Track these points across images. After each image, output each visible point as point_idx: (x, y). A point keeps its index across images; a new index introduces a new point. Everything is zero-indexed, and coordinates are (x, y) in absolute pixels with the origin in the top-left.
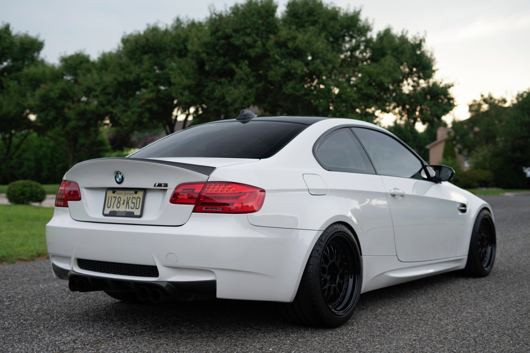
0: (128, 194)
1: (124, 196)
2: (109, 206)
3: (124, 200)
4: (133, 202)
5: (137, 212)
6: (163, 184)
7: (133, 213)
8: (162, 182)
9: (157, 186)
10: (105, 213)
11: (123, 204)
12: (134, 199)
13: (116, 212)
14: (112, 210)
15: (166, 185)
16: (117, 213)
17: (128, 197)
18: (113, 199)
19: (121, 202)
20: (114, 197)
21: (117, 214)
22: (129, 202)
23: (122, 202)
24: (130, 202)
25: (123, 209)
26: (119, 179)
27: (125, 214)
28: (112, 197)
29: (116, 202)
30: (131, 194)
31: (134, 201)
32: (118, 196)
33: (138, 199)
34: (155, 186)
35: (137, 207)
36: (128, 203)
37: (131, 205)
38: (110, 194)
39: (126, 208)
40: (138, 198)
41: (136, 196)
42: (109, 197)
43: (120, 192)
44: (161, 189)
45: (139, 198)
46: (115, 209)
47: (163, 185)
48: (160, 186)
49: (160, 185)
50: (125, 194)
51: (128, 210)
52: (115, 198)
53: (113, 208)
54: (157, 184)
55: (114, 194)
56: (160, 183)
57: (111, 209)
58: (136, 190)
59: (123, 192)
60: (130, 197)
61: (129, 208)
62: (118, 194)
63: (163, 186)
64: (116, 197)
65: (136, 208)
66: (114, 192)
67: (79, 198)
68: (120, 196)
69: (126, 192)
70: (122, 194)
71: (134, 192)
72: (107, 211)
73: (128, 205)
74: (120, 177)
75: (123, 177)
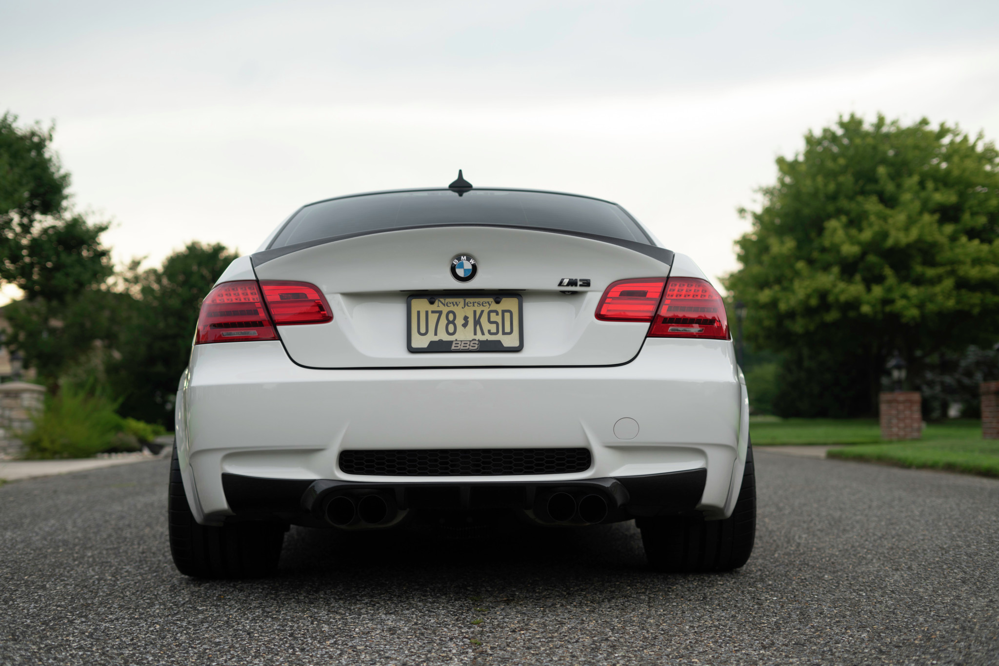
0: (476, 304)
1: (462, 310)
2: (423, 330)
3: (466, 318)
4: (492, 320)
5: (510, 341)
6: (581, 280)
7: (499, 342)
8: (578, 276)
9: (565, 284)
10: (415, 344)
11: (465, 325)
12: (493, 315)
13: (451, 342)
14: (436, 339)
15: (587, 283)
16: (454, 345)
17: (475, 312)
18: (433, 318)
19: (456, 322)
20: (433, 312)
21: (453, 348)
22: (482, 320)
23: (459, 321)
24: (484, 320)
25: (465, 335)
26: (465, 270)
27: (477, 346)
28: (427, 312)
29: (443, 322)
30: (489, 304)
31: (493, 317)
32: (445, 310)
33: (507, 315)
34: (560, 284)
35: (507, 330)
36: (477, 322)
37: (486, 326)
38: (420, 305)
39: (475, 334)
40: (504, 312)
41: (499, 308)
42: (419, 313)
43: (450, 299)
44: (564, 292)
45: (510, 312)
46: (443, 336)
47: (579, 283)
48: (572, 286)
49: (573, 283)
50: (466, 304)
51: (479, 337)
52: (437, 315)
53: (436, 334)
54: (566, 281)
55: (432, 305)
56: (574, 278)
57: (431, 337)
58: (498, 295)
59: (461, 301)
60: (482, 312)
61: (483, 334)
62: (444, 305)
63: (581, 285)
64: (440, 313)
65: (504, 333)
66: (432, 303)
67: (326, 317)
68: (452, 308)
69: (468, 300)
70: (457, 305)
71: (491, 300)
72: (419, 342)
73: (478, 327)
74: (468, 265)
75: (475, 268)
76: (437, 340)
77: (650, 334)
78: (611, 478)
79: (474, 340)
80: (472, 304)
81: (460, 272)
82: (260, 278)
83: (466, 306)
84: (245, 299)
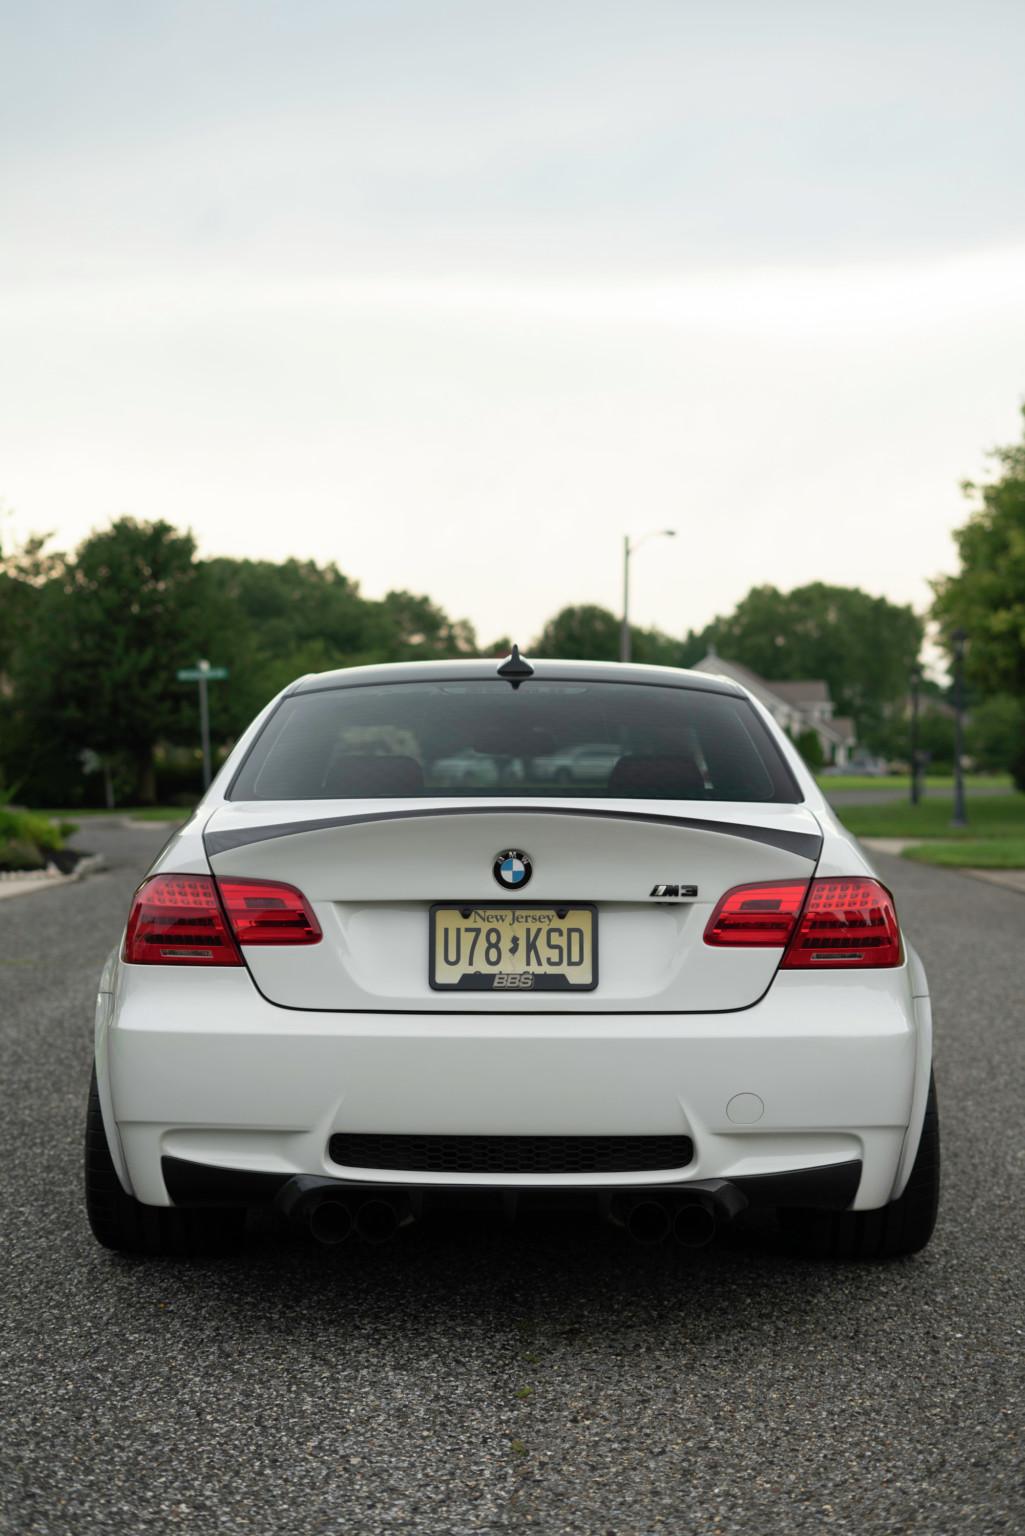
0: (530, 919)
1: (510, 928)
2: (452, 957)
3: (515, 940)
4: (553, 943)
5: (579, 975)
6: (683, 887)
7: (562, 977)
8: (680, 880)
9: (661, 893)
10: (440, 979)
11: (513, 950)
12: (554, 936)
13: (492, 977)
14: (471, 970)
15: (692, 892)
16: (497, 980)
17: (528, 930)
18: (467, 939)
19: (500, 945)
20: (468, 930)
21: (496, 984)
22: (538, 943)
23: (505, 945)
24: (541, 944)
25: (513, 965)
26: (515, 873)
27: (530, 982)
28: (458, 930)
29: (482, 944)
30: (549, 920)
31: (555, 939)
32: (485, 927)
33: (575, 936)
34: (654, 893)
35: (575, 958)
36: (531, 946)
37: (545, 952)
38: (448, 920)
39: (528, 964)
40: (570, 931)
41: (564, 925)
42: (446, 930)
43: (490, 913)
44: (659, 903)
45: (579, 931)
46: (481, 967)
47: (681, 891)
48: (671, 895)
49: (672, 891)
50: (515, 919)
51: (535, 969)
52: (474, 934)
53: (471, 963)
54: (662, 889)
55: (466, 920)
56: (673, 884)
57: (463, 968)
58: (562, 907)
59: (508, 913)
60: (539, 930)
61: (540, 964)
62: (483, 920)
63: (683, 895)
64: (478, 931)
65: (570, 963)
66: (466, 916)
67: (312, 936)
68: (495, 925)
69: (518, 913)
70: (503, 920)
71: (551, 913)
72: (448, 975)
73: (532, 954)
74: (518, 866)
75: (528, 869)
76: (472, 972)
77: (784, 964)
78: (721, 1179)
79: (526, 973)
80: (524, 919)
81: (507, 876)
82: (217, 873)
83: (516, 922)
84: (195, 902)
